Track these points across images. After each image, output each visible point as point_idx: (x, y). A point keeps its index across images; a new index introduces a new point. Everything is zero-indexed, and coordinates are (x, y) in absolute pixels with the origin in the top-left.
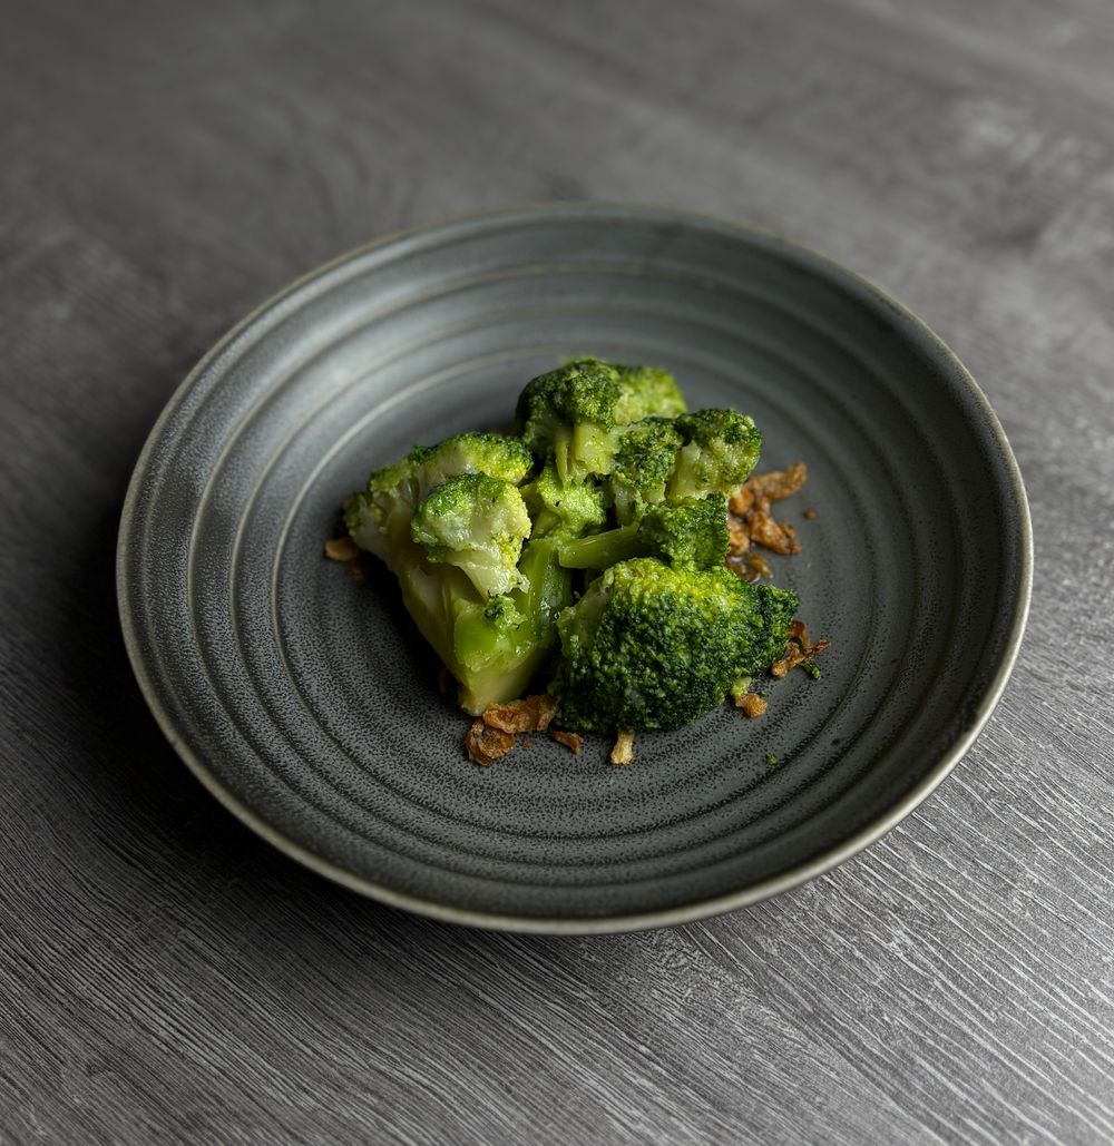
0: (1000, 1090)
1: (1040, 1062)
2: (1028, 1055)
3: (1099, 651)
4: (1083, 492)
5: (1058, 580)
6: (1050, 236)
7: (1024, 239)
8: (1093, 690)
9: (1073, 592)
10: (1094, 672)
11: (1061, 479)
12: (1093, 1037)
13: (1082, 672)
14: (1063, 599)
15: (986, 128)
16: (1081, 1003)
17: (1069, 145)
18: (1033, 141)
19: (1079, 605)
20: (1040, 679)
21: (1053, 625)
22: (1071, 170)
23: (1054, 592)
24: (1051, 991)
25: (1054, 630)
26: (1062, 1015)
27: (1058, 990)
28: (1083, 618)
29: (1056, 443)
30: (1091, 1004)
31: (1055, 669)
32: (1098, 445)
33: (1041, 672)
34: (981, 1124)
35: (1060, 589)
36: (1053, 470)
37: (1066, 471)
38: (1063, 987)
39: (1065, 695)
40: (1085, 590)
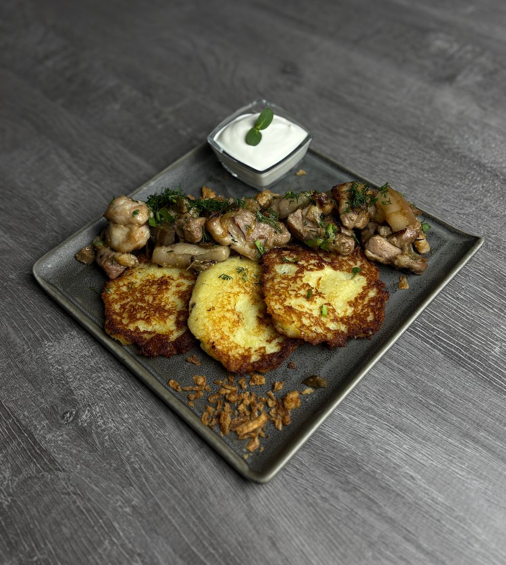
0: (427, 320)
1: (440, 313)
2: (437, 312)
3: (467, 204)
4: (465, 157)
5: (455, 183)
6: (460, 78)
7: (450, 79)
8: (464, 214)
9: (460, 186)
10: (465, 209)
11: (458, 153)
12: (457, 307)
13: (461, 209)
14: (456, 188)
15: (439, 43)
16: (454, 298)
17: (469, 47)
18: (456, 47)
19: (462, 190)
20: (447, 211)
21: (452, 196)
22: (469, 56)
23: (454, 187)
24: (445, 295)
25: (453, 197)
26: (449, 301)
27: (447, 295)
28: (463, 194)
29: (457, 142)
30: (458, 298)
31: (452, 208)
32: (472, 143)
33: (448, 209)
34: (421, 329)
35: (455, 185)
36: (456, 150)
37: (460, 151)
38: (449, 294)
39: (455, 216)
40: (464, 186)
